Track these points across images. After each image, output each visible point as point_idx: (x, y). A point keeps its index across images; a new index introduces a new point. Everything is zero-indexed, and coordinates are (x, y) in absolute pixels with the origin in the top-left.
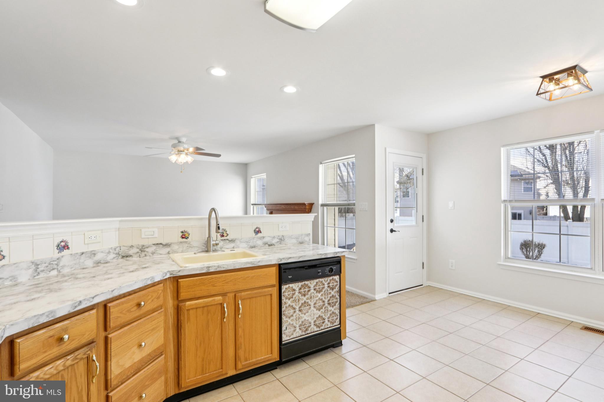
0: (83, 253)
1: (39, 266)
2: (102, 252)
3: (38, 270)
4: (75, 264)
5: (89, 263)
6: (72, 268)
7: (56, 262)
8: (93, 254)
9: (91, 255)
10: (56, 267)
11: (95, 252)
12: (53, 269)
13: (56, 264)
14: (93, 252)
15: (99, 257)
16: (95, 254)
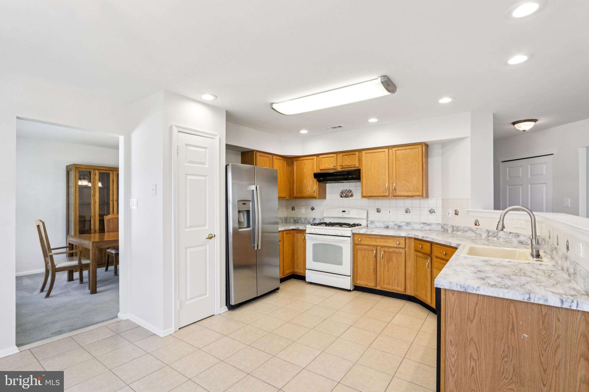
0: (511, 233)
1: (489, 233)
2: (524, 236)
3: (489, 235)
4: (506, 238)
5: (515, 240)
6: (504, 240)
7: (496, 233)
8: (518, 235)
9: (516, 236)
10: (496, 236)
11: (519, 235)
12: (495, 237)
13: (497, 235)
14: (518, 234)
15: (522, 238)
16: (519, 236)
